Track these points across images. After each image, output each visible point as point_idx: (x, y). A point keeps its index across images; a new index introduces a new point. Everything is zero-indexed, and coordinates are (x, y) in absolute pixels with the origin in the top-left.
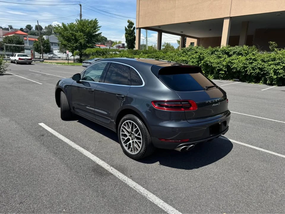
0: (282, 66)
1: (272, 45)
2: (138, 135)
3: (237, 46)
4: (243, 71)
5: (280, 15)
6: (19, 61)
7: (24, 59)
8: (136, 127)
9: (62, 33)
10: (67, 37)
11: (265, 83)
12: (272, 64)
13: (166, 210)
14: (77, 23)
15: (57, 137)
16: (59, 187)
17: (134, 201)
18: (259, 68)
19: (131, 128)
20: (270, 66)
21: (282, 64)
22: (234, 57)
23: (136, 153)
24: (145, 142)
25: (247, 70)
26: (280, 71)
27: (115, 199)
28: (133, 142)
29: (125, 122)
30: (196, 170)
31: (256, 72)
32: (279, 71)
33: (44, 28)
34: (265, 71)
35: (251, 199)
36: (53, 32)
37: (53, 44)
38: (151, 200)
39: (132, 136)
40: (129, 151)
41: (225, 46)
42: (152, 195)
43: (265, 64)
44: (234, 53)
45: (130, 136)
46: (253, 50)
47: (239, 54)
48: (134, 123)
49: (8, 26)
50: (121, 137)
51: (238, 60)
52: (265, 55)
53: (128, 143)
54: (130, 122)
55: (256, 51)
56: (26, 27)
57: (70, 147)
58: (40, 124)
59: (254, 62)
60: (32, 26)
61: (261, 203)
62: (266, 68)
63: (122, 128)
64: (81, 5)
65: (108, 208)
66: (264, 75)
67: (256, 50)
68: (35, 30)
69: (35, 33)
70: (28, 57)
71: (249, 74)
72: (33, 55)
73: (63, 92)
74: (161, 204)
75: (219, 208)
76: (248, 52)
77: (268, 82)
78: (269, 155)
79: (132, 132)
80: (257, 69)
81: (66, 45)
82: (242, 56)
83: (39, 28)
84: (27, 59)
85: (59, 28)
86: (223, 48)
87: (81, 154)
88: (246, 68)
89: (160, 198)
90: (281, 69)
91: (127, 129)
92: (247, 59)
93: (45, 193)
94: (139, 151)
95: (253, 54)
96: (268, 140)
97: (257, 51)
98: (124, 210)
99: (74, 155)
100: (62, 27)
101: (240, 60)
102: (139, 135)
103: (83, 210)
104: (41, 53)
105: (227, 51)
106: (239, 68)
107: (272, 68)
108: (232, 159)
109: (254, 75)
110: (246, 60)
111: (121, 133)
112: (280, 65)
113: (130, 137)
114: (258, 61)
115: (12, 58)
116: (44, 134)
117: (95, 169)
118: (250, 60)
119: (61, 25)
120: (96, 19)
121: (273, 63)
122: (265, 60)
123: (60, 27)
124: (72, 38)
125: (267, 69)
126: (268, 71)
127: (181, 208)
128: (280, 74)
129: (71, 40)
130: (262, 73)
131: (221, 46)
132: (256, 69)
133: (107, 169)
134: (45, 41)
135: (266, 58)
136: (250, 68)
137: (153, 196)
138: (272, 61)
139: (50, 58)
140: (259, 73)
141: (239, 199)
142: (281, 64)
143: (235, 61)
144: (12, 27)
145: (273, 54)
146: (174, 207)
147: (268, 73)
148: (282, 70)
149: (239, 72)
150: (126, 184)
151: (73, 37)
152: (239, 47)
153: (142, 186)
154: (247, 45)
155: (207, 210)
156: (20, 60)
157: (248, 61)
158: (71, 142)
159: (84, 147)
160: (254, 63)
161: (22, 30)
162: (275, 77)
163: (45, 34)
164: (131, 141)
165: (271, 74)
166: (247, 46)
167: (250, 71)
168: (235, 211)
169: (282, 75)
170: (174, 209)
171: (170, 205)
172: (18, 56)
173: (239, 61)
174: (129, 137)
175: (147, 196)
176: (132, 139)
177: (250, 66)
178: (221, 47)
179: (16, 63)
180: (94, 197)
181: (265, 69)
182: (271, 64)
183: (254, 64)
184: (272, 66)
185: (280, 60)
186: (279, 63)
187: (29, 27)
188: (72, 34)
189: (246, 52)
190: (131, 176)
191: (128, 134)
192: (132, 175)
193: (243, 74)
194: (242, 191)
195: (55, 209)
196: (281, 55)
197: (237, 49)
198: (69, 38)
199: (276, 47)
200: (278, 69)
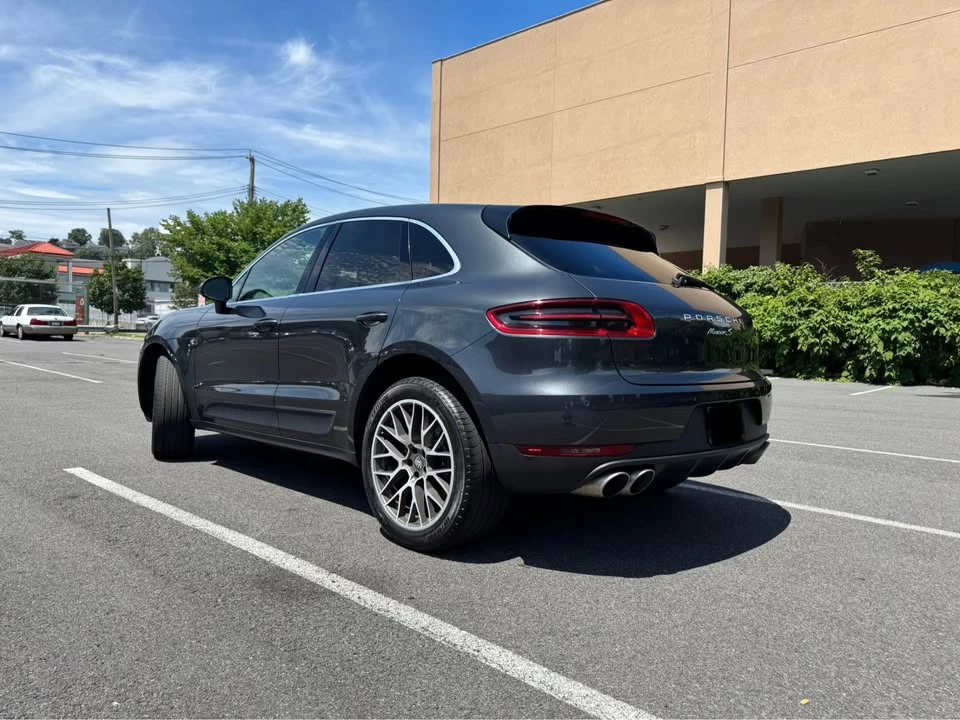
0: (905, 320)
1: (864, 258)
2: (437, 450)
3: (754, 265)
4: (784, 339)
5: (874, 174)
6: (31, 329)
7: (51, 322)
8: (430, 418)
9: (187, 243)
10: (202, 254)
11: (859, 376)
12: (873, 316)
13: (561, 696)
14: (238, 212)
15: (128, 500)
16: (108, 633)
17: (425, 668)
18: (834, 329)
19: (410, 427)
20: (866, 322)
21: (904, 315)
22: (748, 298)
23: (431, 522)
24: (467, 470)
25: (796, 338)
26: (903, 337)
27: (342, 665)
28: (420, 483)
29: (390, 410)
30: (667, 577)
31: (826, 343)
32: (900, 338)
33: (128, 237)
34: (853, 338)
35: (898, 656)
36: (158, 252)
37: (156, 285)
38: (494, 666)
39: (418, 462)
40: (404, 523)
41: (717, 266)
42: (496, 650)
43: (850, 317)
44: (748, 288)
45: (409, 462)
46: (807, 277)
47: (765, 290)
48: (423, 405)
49: (11, 232)
50: (374, 473)
51: (762, 308)
52: (848, 289)
53: (400, 492)
54: (408, 407)
55: (815, 281)
56: (70, 235)
57: (176, 525)
58: (71, 470)
59: (815, 309)
60: (89, 231)
61: (942, 667)
62: (857, 328)
63: (380, 435)
64: (252, 160)
65: (310, 694)
66: (853, 350)
67: (815, 278)
68: (100, 243)
69: (97, 253)
70: (63, 315)
71: (805, 349)
72: (82, 312)
73: (169, 358)
74: (539, 676)
75: (780, 685)
76: (791, 283)
77: (867, 373)
78: (927, 538)
79: (416, 446)
80: (826, 332)
81: (198, 279)
82: (775, 296)
83: (112, 237)
84: (60, 322)
85: (178, 228)
86: (709, 273)
87: (216, 542)
88: (792, 329)
89: (532, 659)
90: (905, 329)
91: (396, 436)
92: (793, 303)
93: (43, 653)
94: (443, 509)
95: (808, 288)
96: (910, 502)
97: (819, 279)
98: (381, 697)
99: (188, 544)
100: (188, 225)
101: (770, 307)
102: (443, 447)
103: (200, 702)
104: (110, 312)
105: (724, 282)
106: (769, 333)
107: (876, 328)
108: (795, 550)
109: (821, 351)
110: (787, 305)
111: (373, 457)
112: (900, 318)
113: (407, 468)
114: (828, 309)
115: (10, 321)
116: (78, 492)
117: (265, 581)
118: (803, 306)
119: (184, 218)
120: (300, 200)
121: (875, 311)
122: (848, 304)
123: (179, 224)
124: (218, 258)
125: (858, 332)
126: (862, 337)
127: (624, 686)
128: (903, 345)
129: (216, 265)
130: (845, 345)
131: (704, 269)
132: (823, 331)
133: (314, 580)
134: (129, 271)
135: (850, 299)
136: (805, 331)
137: (503, 654)
138: (871, 305)
139: (141, 328)
140: (834, 343)
141: (850, 656)
142: (901, 313)
143: (754, 309)
144: (23, 234)
145: (871, 287)
146: (593, 686)
147: (865, 345)
148: (908, 334)
149: (771, 345)
150: (391, 621)
151: (222, 257)
152: (762, 271)
153: (460, 624)
154: (784, 261)
155: (730, 691)
156: (33, 326)
157: (796, 308)
158: (182, 511)
159: (228, 526)
160: (815, 312)
161: (54, 242)
162: (889, 355)
163: (131, 254)
164: (411, 483)
165: (875, 345)
166: (787, 264)
167: (806, 339)
168: (846, 691)
169: (909, 349)
170: (594, 692)
171: (575, 678)
172: (31, 311)
173: (765, 310)
174: (403, 468)
175: (476, 653)
176: (416, 475)
177: (804, 324)
178: (705, 271)
179: (20, 335)
180: (255, 659)
181: (853, 332)
182: (870, 317)
183: (816, 318)
184: (873, 322)
185: (896, 302)
186: (895, 310)
187: (79, 237)
188: (218, 244)
189: (787, 282)
190: (412, 598)
191: (399, 458)
192: (413, 596)
193: (785, 352)
194: (858, 633)
195: (75, 700)
196: (896, 289)
197: (754, 275)
198: (208, 258)
199: (879, 267)
200: (896, 330)
